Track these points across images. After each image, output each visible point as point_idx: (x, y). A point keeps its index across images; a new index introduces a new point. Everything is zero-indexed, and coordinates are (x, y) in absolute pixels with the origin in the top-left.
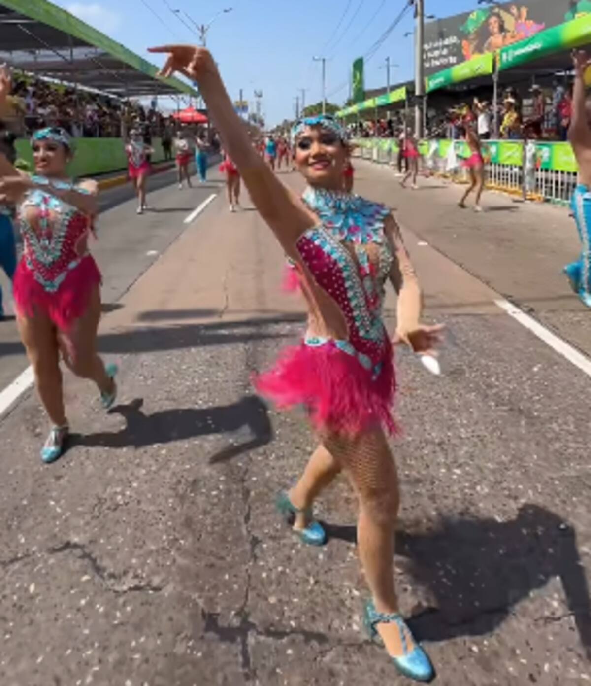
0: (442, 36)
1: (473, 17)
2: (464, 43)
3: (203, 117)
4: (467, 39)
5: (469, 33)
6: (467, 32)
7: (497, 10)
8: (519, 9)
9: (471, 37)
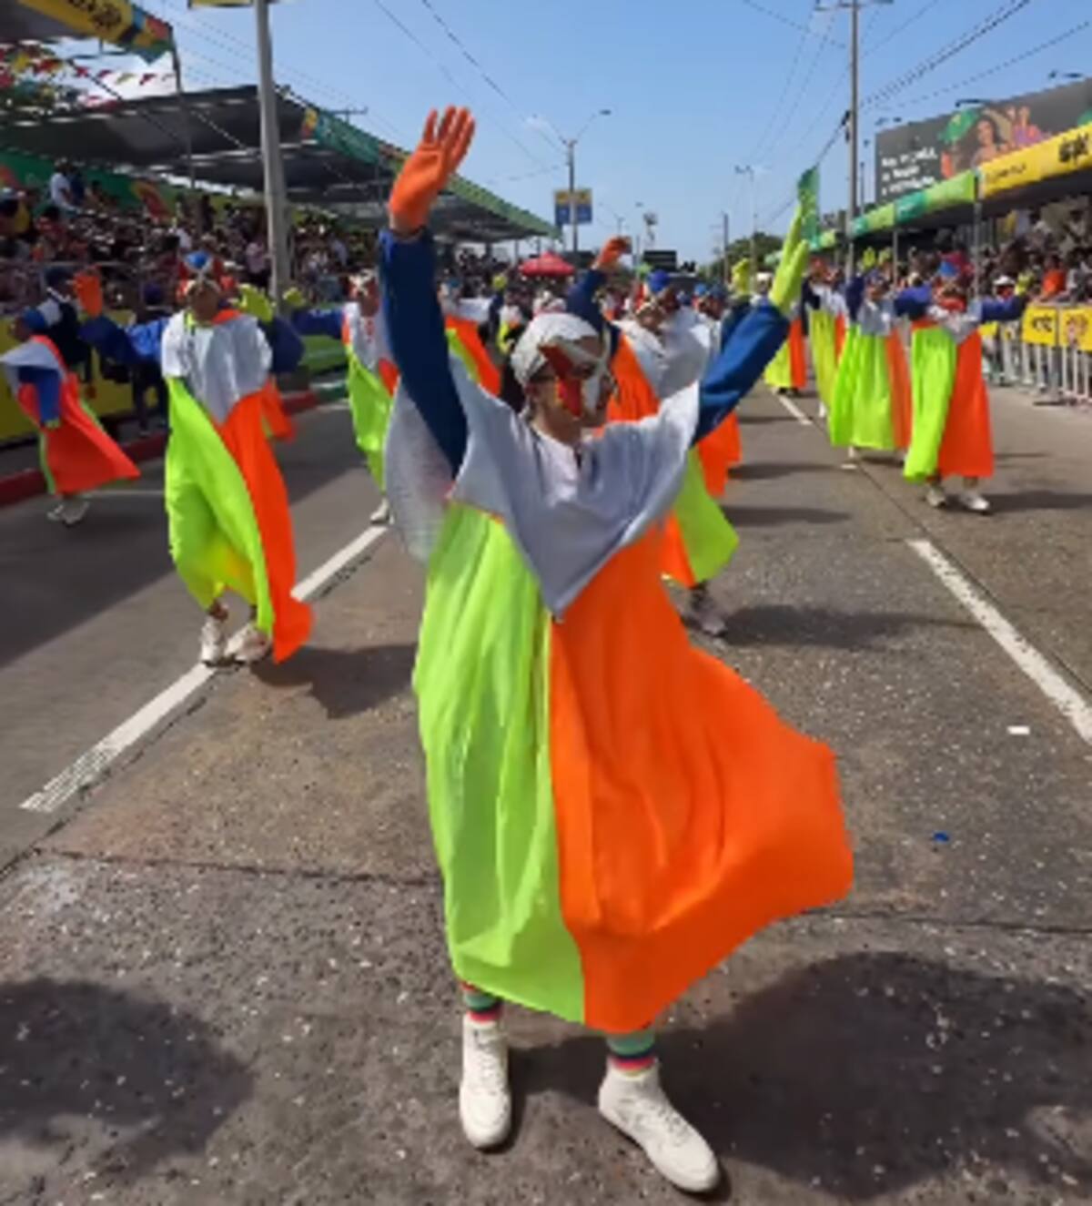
0: (915, 147)
1: (956, 119)
2: (944, 159)
3: (569, 268)
4: (948, 153)
5: (950, 144)
6: (947, 142)
7: (987, 112)
8: (1017, 111)
9: (954, 149)
